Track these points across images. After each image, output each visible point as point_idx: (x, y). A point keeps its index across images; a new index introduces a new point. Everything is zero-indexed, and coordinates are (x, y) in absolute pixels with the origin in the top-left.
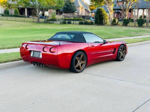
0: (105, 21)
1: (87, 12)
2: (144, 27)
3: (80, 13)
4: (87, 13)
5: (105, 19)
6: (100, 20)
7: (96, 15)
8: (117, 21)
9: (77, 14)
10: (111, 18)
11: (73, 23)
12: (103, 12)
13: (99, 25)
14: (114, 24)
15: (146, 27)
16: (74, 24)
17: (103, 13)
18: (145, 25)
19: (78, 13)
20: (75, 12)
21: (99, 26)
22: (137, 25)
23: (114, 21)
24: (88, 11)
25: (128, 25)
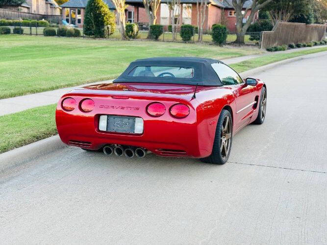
0: (108, 28)
1: (49, 5)
2: (193, 43)
3: (34, 9)
4: (49, 8)
5: (107, 24)
6: (97, 25)
7: (87, 15)
8: (136, 28)
9: (26, 10)
10: (122, 23)
11: (29, 33)
12: (101, 7)
13: (95, 38)
14: (130, 37)
15: (198, 42)
16: (31, 34)
17: (102, 9)
18: (195, 37)
19: (28, 8)
20: (23, 5)
21: (94, 41)
22: (179, 38)
23: (130, 28)
24: (51, 4)
25: (161, 37)
